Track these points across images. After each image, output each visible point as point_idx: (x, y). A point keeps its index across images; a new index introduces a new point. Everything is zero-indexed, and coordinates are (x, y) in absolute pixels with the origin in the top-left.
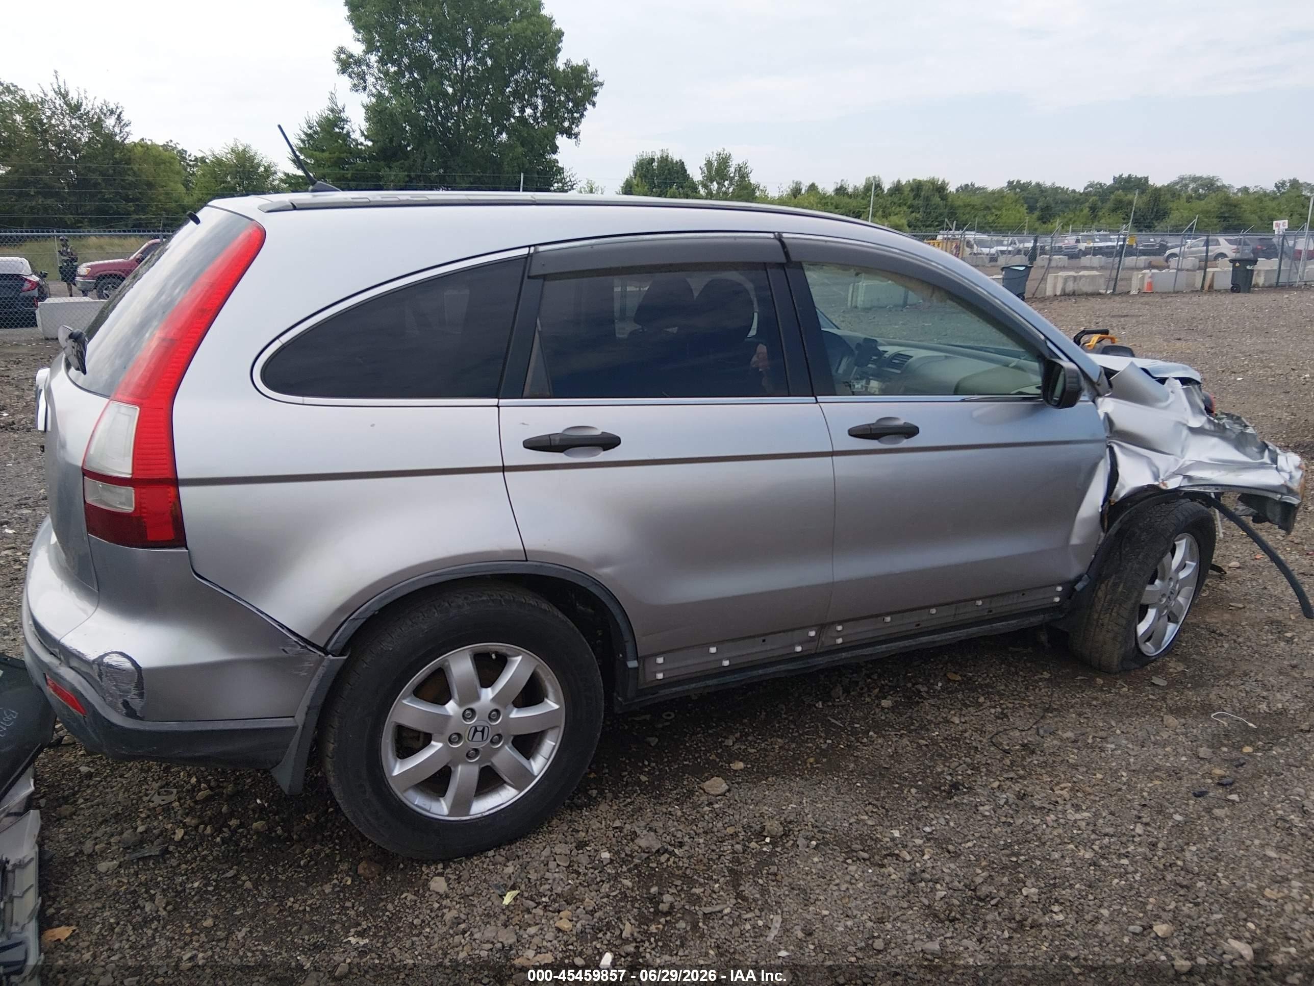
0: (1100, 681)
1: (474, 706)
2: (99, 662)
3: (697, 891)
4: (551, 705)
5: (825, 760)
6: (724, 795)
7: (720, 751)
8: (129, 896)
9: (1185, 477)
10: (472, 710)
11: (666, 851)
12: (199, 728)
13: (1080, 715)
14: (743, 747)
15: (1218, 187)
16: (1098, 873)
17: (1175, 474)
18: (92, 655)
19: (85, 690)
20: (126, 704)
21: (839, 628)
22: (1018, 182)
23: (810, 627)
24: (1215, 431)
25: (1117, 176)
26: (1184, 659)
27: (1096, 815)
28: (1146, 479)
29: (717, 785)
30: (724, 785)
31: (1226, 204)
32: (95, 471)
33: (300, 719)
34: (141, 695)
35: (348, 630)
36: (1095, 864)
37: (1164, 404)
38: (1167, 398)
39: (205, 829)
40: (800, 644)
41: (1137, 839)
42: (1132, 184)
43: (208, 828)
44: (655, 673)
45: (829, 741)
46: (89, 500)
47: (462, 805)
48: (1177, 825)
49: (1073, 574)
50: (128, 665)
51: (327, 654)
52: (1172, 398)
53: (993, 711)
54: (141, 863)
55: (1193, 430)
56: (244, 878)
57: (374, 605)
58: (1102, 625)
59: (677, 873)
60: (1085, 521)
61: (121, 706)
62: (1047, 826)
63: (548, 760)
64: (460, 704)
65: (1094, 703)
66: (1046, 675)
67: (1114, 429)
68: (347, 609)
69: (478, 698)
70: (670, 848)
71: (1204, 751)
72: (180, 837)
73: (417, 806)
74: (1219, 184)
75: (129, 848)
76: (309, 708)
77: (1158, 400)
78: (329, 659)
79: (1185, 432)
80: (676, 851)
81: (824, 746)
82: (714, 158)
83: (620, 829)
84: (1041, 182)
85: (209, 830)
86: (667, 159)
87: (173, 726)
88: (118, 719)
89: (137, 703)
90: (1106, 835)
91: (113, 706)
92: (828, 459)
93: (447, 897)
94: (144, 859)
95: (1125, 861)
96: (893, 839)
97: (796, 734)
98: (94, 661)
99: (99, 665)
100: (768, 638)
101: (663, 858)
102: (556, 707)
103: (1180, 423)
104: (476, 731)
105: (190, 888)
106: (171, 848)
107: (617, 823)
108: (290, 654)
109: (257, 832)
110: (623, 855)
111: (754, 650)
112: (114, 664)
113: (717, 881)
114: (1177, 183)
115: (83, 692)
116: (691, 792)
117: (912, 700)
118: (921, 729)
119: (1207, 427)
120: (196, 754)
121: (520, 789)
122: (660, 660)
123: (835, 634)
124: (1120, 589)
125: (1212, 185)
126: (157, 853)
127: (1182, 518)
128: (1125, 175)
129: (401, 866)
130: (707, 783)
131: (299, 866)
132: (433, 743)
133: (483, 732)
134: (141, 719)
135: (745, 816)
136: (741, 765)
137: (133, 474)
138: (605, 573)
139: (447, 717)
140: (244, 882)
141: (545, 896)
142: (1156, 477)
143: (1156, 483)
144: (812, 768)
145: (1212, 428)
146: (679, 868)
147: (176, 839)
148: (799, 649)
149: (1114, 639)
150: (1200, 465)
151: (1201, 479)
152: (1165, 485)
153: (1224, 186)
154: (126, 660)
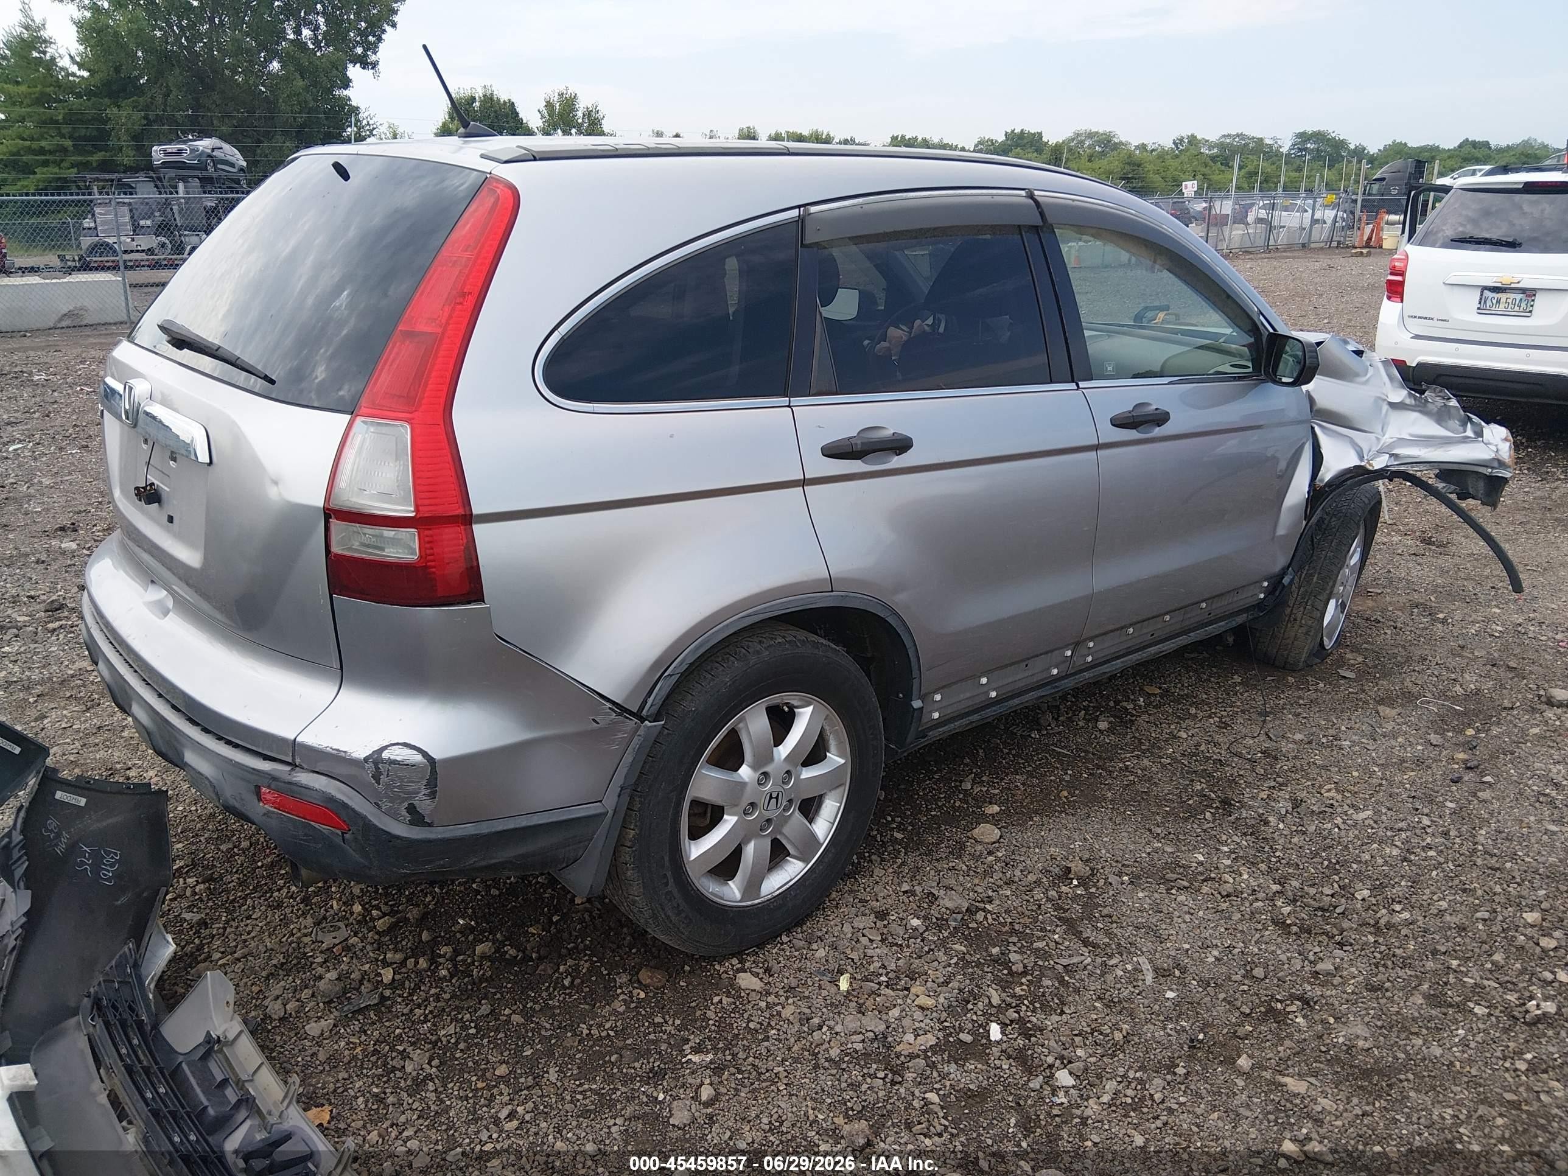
0: (1291, 680)
1: (768, 769)
2: (376, 759)
3: (1040, 945)
4: (835, 759)
5: (1077, 792)
6: (998, 842)
7: (961, 796)
8: (373, 1059)
9: (1392, 455)
10: (765, 774)
11: (978, 909)
12: (500, 828)
13: (1298, 715)
14: (985, 789)
15: (1116, 144)
16: (1413, 868)
17: (1380, 452)
18: (360, 752)
19: (350, 798)
20: (412, 809)
21: (1091, 644)
22: (903, 137)
23: (1066, 647)
24: (1415, 406)
25: (1009, 131)
26: (1356, 649)
27: (1377, 812)
28: (1351, 460)
29: (988, 832)
30: (997, 831)
31: (1129, 164)
32: (345, 509)
33: (610, 802)
34: (433, 795)
35: (662, 689)
36: (1405, 859)
37: (1364, 379)
38: (1367, 371)
39: (417, 963)
40: (1056, 667)
41: (1429, 830)
42: (1025, 141)
43: (421, 960)
44: (931, 712)
45: (1070, 772)
46: (335, 549)
47: (753, 886)
48: (1454, 813)
49: (1277, 568)
50: (418, 758)
51: (642, 720)
52: (1371, 371)
53: (1212, 721)
54: (360, 1017)
55: (1393, 406)
56: (507, 1012)
57: (688, 655)
58: (1295, 620)
59: (1004, 930)
60: (1290, 509)
61: (404, 812)
62: (1339, 829)
63: (833, 824)
64: (754, 767)
65: (1301, 702)
66: (1237, 679)
67: (1315, 408)
68: (661, 664)
69: (770, 758)
70: (982, 905)
71: (1434, 738)
72: (390, 977)
73: (712, 893)
74: (1116, 140)
75: (331, 1001)
76: (622, 788)
77: (1357, 375)
78: (646, 726)
79: (1385, 407)
80: (988, 906)
81: (1067, 778)
82: (555, 99)
83: (910, 893)
84: (928, 137)
85: (423, 963)
86: (491, 99)
87: (470, 829)
88: (400, 829)
89: (425, 805)
90: (1400, 830)
91: (394, 815)
92: (1092, 454)
93: (769, 993)
94: (360, 1011)
95: (1431, 853)
96: (1201, 864)
97: (1030, 768)
98: (366, 759)
99: (376, 763)
100: (1030, 663)
101: (980, 916)
102: (842, 761)
103: (1380, 398)
104: (771, 798)
105: (445, 1036)
106: (387, 993)
107: (905, 887)
108: (602, 724)
109: (483, 957)
110: (934, 920)
111: (1018, 677)
112: (399, 758)
113: (1054, 932)
114: (1073, 140)
115: (346, 801)
116: (961, 846)
117: (1123, 720)
118: (1153, 747)
119: (1408, 401)
120: (493, 861)
121: (806, 861)
122: (938, 697)
123: (1086, 652)
124: (1315, 579)
125: (1109, 142)
126: (376, 1001)
127: (1367, 501)
128: (1018, 131)
129: (687, 968)
130: (976, 830)
131: (564, 987)
132: (725, 817)
133: (777, 798)
134: (430, 825)
135: (1036, 860)
136: (996, 808)
137: (417, 510)
138: (900, 600)
139: (743, 785)
140: (509, 1016)
141: (881, 975)
142: (1361, 458)
143: (1363, 464)
144: (1070, 802)
145: (1413, 402)
146: (1004, 925)
147: (385, 981)
148: (1055, 671)
149: (1307, 634)
150: (1401, 441)
151: (1409, 457)
152: (1371, 465)
153: (1121, 143)
154: (415, 752)
